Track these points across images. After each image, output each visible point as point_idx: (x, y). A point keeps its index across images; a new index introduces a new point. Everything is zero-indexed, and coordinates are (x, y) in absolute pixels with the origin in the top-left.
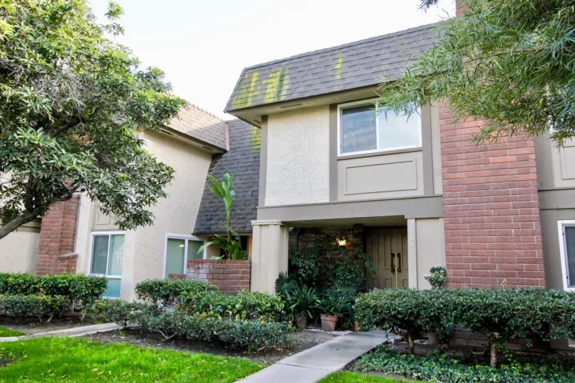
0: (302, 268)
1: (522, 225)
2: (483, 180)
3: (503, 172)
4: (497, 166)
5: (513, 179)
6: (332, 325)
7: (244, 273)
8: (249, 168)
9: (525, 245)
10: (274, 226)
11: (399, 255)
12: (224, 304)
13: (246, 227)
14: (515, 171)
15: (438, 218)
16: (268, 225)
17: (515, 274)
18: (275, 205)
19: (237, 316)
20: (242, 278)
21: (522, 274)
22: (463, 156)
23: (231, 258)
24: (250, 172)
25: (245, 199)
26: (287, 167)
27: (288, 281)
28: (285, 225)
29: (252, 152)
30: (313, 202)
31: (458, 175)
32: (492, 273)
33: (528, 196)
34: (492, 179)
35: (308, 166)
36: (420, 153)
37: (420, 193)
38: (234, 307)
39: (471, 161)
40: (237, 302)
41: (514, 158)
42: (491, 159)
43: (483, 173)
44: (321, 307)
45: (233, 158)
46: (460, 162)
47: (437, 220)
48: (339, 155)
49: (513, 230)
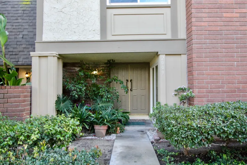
0: (74, 90)
1: (241, 59)
2: (219, 28)
3: (231, 24)
4: (228, 19)
5: (237, 29)
6: (104, 132)
7: (25, 96)
8: (19, 18)
9: (242, 72)
10: (53, 57)
11: (131, 81)
12: (12, 134)
13: (18, 61)
14: (238, 24)
15: (180, 55)
16: (47, 56)
17: (235, 91)
18: (52, 40)
19: (36, 149)
20: (24, 101)
21: (240, 91)
22: (207, 10)
23: (8, 84)
24: (20, 21)
25: (16, 40)
26: (63, 10)
27: (64, 101)
28: (61, 57)
29: (21, 6)
30: (86, 39)
31: (203, 24)
32: (222, 91)
33: (245, 41)
34: (224, 28)
35: (82, 11)
36: (169, 9)
37: (169, 36)
38: (28, 137)
39: (212, 15)
40: (32, 132)
41: (238, 15)
42: (225, 15)
43: (219, 23)
44: (95, 120)
45: (4, 9)
46: (204, 15)
47: (180, 56)
48: (108, 4)
49: (235, 62)
